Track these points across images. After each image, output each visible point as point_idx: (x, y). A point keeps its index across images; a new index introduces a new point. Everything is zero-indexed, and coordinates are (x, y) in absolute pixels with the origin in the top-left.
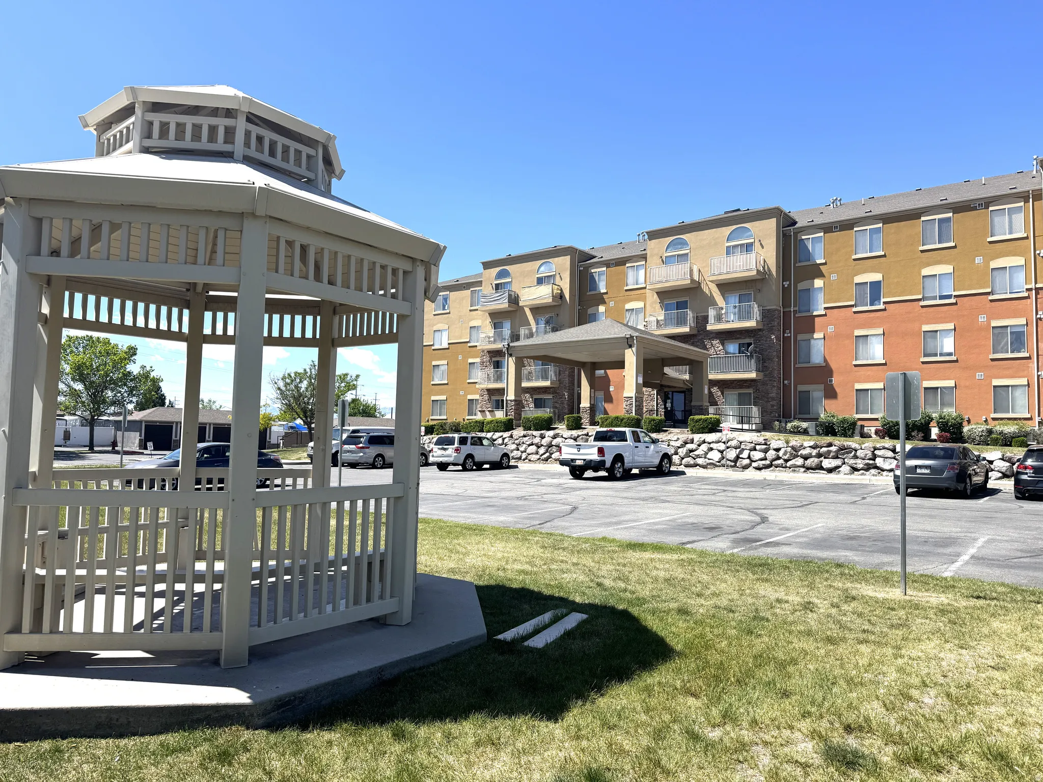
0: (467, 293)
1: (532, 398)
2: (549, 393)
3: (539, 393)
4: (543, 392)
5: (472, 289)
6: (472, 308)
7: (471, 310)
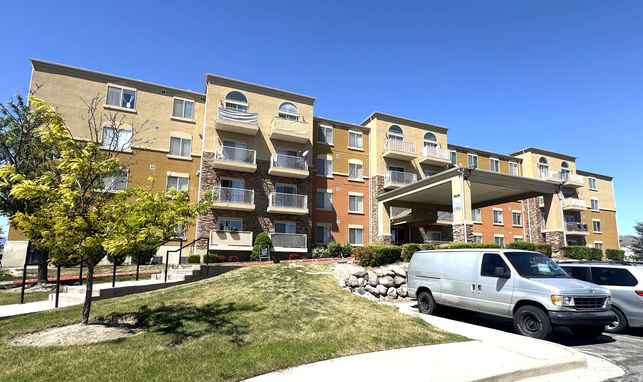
0: (171, 100)
1: (272, 223)
2: (293, 220)
3: (281, 219)
4: (285, 218)
5: (175, 97)
6: (175, 118)
7: (172, 119)
